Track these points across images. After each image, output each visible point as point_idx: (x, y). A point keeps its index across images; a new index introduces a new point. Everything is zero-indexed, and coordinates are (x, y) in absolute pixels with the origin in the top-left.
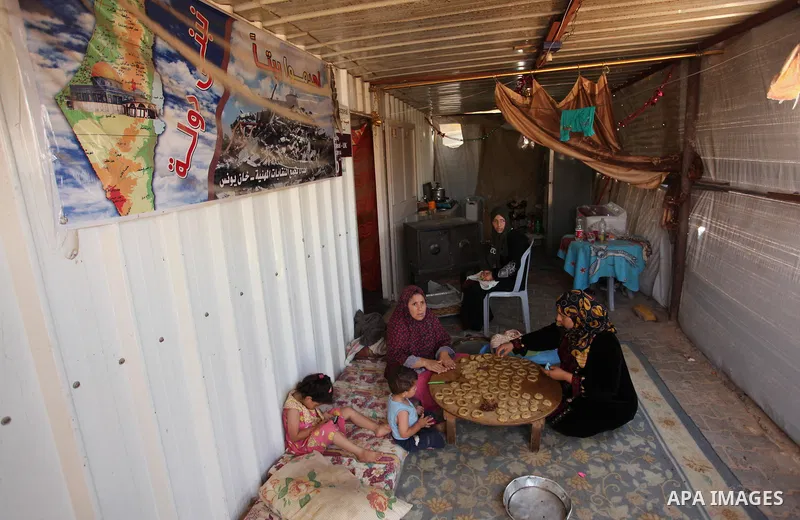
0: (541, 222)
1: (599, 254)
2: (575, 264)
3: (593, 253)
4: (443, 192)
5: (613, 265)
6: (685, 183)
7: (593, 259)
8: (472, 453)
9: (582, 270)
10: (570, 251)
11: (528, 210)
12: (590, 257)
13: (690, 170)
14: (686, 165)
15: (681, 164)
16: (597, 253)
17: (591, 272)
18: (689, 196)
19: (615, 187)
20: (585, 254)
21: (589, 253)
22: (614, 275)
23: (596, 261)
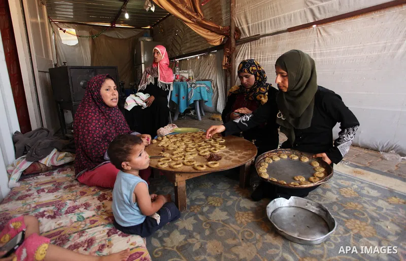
1: (193, 86)
2: (178, 95)
3: (189, 86)
5: (200, 93)
6: (233, 41)
7: (189, 90)
8: (205, 209)
9: (183, 98)
12: (187, 88)
13: (235, 34)
14: (233, 31)
15: (230, 32)
16: (191, 86)
17: (189, 97)
18: (235, 48)
20: (184, 87)
21: (186, 86)
22: (200, 99)
23: (191, 90)
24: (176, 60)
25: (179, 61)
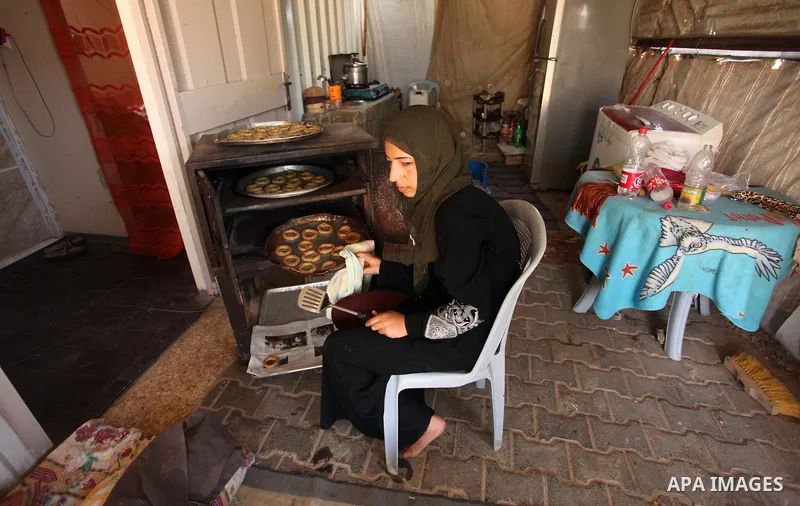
0: (525, 128)
2: (610, 253)
3: (670, 238)
4: (364, 71)
5: (717, 273)
7: (664, 254)
9: (627, 270)
10: (601, 221)
11: (506, 106)
12: (658, 245)
16: (680, 240)
17: (652, 282)
19: (670, 74)
20: (645, 235)
21: (654, 235)
22: (706, 292)
23: (674, 259)
24: (674, 50)
25: (684, 56)
